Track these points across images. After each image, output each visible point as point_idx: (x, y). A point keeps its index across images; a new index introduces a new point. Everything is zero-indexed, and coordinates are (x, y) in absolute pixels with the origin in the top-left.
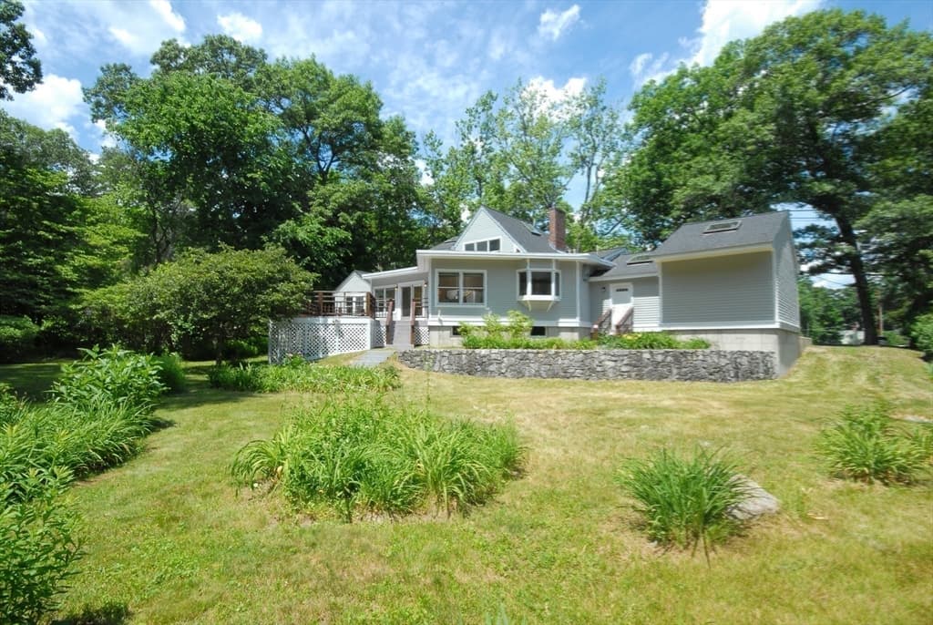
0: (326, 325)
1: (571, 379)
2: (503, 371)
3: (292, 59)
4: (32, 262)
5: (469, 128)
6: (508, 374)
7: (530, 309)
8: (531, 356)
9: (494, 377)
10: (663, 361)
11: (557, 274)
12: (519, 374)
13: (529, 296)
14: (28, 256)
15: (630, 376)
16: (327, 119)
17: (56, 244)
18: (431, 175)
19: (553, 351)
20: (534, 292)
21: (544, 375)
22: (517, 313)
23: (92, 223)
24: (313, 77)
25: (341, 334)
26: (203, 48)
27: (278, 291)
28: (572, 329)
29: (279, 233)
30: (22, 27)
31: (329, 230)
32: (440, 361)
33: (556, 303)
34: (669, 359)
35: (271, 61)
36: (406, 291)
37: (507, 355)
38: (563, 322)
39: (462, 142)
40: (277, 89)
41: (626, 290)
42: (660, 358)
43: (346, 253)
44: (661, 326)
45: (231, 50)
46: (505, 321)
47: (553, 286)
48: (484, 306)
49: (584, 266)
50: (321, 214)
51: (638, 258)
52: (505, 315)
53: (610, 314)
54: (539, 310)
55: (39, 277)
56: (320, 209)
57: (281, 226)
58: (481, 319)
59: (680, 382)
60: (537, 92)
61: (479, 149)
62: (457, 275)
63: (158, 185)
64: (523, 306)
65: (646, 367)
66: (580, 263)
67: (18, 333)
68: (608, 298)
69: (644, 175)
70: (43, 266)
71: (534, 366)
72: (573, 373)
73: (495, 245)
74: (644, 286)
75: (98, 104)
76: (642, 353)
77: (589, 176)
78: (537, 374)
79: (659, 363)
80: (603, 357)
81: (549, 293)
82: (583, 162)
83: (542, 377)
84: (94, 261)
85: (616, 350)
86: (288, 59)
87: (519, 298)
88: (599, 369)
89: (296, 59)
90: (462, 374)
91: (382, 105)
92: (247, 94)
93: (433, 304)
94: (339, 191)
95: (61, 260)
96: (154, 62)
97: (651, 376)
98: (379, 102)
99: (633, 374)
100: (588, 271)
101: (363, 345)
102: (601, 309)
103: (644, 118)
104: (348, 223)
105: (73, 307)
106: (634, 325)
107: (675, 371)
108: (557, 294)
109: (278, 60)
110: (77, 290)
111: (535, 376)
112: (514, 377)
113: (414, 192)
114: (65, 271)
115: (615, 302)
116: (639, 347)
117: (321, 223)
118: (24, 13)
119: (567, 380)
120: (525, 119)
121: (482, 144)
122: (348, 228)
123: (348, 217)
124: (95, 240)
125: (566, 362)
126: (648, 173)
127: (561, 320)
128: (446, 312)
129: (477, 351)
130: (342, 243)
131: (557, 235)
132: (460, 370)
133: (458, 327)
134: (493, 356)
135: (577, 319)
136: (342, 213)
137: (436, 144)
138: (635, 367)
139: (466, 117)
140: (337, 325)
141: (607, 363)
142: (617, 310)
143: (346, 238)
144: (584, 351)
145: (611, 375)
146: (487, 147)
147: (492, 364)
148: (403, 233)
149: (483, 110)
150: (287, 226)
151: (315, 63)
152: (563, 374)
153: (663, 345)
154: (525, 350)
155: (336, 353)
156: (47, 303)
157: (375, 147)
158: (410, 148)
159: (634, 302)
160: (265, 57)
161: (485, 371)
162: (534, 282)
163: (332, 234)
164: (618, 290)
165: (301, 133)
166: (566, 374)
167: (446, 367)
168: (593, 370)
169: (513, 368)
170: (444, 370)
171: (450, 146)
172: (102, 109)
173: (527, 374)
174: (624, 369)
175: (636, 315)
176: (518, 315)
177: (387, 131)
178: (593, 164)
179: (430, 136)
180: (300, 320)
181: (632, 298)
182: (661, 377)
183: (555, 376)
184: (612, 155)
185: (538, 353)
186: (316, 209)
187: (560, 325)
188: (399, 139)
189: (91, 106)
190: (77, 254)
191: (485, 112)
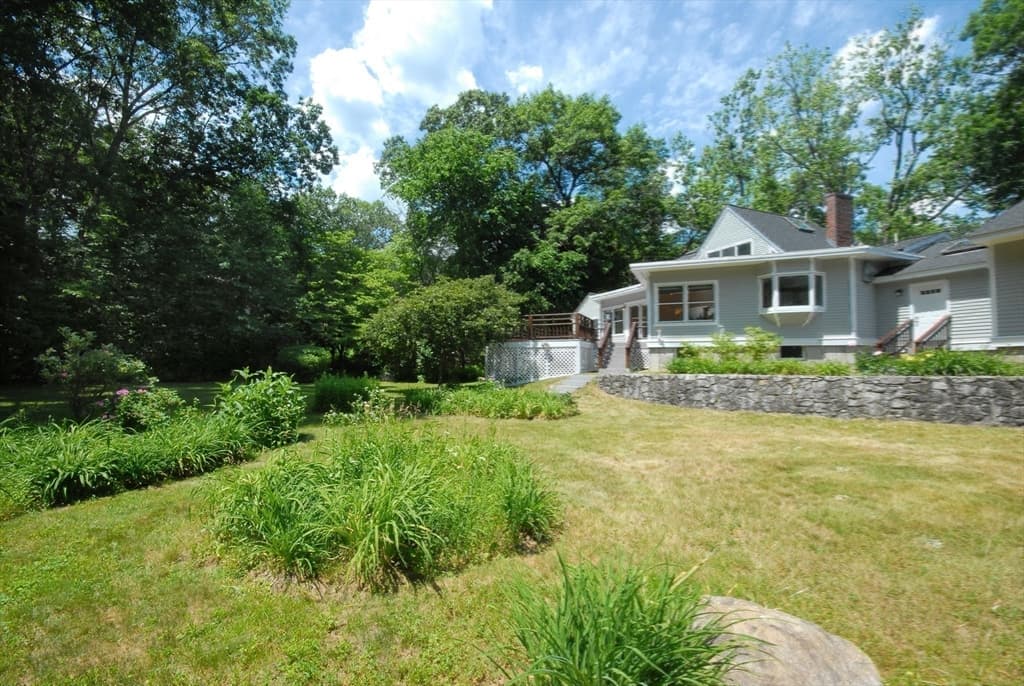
0: (536, 349)
1: (808, 416)
2: (712, 401)
3: (531, 94)
4: (331, 304)
5: (727, 119)
6: (718, 405)
7: (779, 324)
8: (749, 383)
9: (701, 407)
10: (973, 394)
11: (819, 279)
12: (733, 406)
13: (776, 308)
14: (328, 300)
15: (907, 415)
16: (561, 145)
17: (345, 288)
18: (682, 182)
19: (780, 377)
20: (783, 303)
21: (767, 408)
22: (758, 329)
23: (371, 270)
24: (551, 105)
25: (551, 358)
26: (458, 107)
27: (482, 317)
28: (844, 349)
29: (515, 263)
30: (323, 123)
31: (564, 254)
32: (639, 387)
33: (817, 316)
34: (984, 390)
35: (513, 102)
36: (634, 311)
37: (718, 381)
38: (829, 340)
39: (717, 138)
40: (514, 125)
41: (938, 291)
42: (966, 389)
43: (582, 277)
44: (994, 340)
45: (480, 102)
46: (741, 341)
47: (812, 294)
48: (716, 322)
49: (864, 263)
50: (557, 240)
51: (959, 245)
52: (742, 333)
53: (910, 325)
54: (789, 324)
55: (335, 315)
56: (555, 234)
57: (517, 255)
58: (710, 339)
59: (1005, 428)
60: (814, 54)
61: (739, 141)
62: (680, 289)
63: (422, 232)
64: (768, 322)
65: (939, 402)
66: (856, 260)
67: (316, 359)
68: (906, 305)
69: (991, 125)
70: (337, 307)
71: (754, 397)
72: (811, 406)
73: (745, 249)
74: (967, 284)
75: (384, 174)
76: (931, 381)
77: (899, 146)
78: (758, 406)
79: (965, 397)
80: (860, 387)
81: (806, 302)
82: (890, 128)
83: (764, 411)
84: (370, 300)
85: (881, 376)
86: (528, 95)
87: (761, 311)
88: (853, 403)
89: (534, 93)
90: (663, 403)
91: (620, 117)
92: (485, 137)
93: (653, 323)
94: (574, 214)
95: (350, 301)
96: (422, 128)
97: (947, 416)
98: (616, 114)
99: (914, 413)
100: (871, 270)
101: (572, 371)
102: (895, 319)
103: (985, 43)
104: (584, 245)
105: (355, 338)
106: (953, 342)
107: (997, 410)
108: (819, 301)
109: (519, 99)
110: (359, 325)
111: (755, 409)
112: (726, 408)
113: (659, 205)
114: (351, 310)
115: (918, 310)
116: (928, 373)
117: (555, 248)
118: (323, 111)
119: (800, 416)
120: (799, 90)
121: (743, 134)
122: (585, 251)
123: (582, 239)
124: (370, 283)
125: (799, 391)
126: (998, 120)
127: (825, 337)
128: (667, 332)
129: (681, 376)
130: (576, 267)
131: (838, 227)
132: (661, 398)
133: (682, 348)
134: (700, 383)
135: (853, 336)
136: (577, 236)
137: (686, 146)
138: (916, 401)
139: (720, 107)
140: (547, 349)
141: (867, 395)
142: (923, 321)
143: (582, 261)
144: (827, 378)
145: (873, 412)
146: (749, 137)
147: (698, 392)
148: (647, 249)
149: (743, 94)
150: (522, 254)
151: (552, 92)
152: (794, 407)
153: (974, 369)
154: (741, 376)
155: (547, 377)
156: (339, 336)
157: (616, 164)
158: (651, 157)
159: (950, 308)
160: (507, 99)
161: (690, 402)
162: (782, 290)
163: (568, 259)
164: (923, 293)
165: (543, 164)
166: (800, 408)
167: (646, 394)
168: (842, 406)
169: (724, 397)
170: (644, 397)
171: (703, 146)
172: (388, 177)
173: (744, 406)
174: (897, 404)
175: (955, 326)
176: (758, 333)
177: (624, 144)
178: (905, 128)
179: (680, 138)
180: (512, 344)
181: (948, 303)
182: (969, 418)
183: (783, 410)
184: (939, 108)
185: (759, 379)
186: (552, 234)
187: (825, 343)
188: (637, 149)
189: (379, 175)
190: (359, 296)
191: (746, 96)
